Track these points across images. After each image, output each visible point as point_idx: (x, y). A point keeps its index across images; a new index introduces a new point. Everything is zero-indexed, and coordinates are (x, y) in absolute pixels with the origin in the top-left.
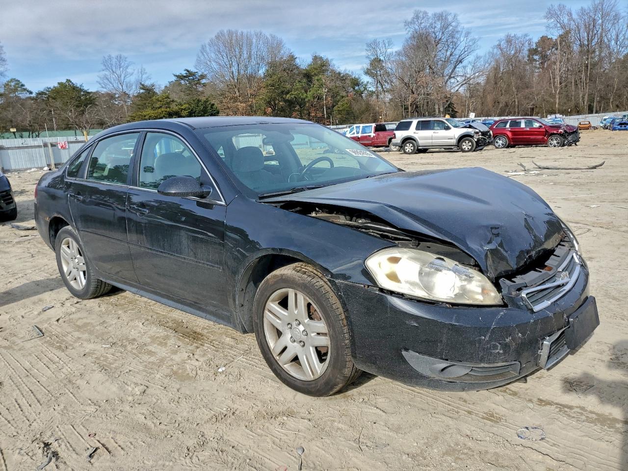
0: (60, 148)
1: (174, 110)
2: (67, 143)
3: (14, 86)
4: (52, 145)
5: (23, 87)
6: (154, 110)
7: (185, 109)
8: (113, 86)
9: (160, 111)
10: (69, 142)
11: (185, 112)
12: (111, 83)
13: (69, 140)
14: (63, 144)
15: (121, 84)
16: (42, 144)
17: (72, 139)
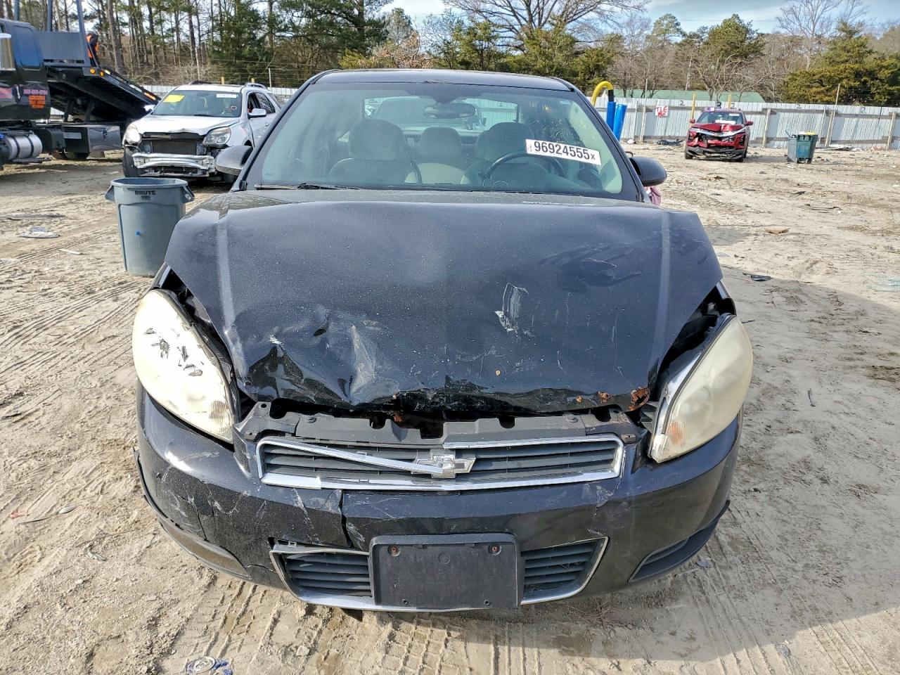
0: (657, 114)
1: (867, 67)
2: (667, 108)
3: (667, 25)
4: (648, 110)
5: (677, 27)
6: (832, 66)
7: (887, 68)
8: (800, 25)
9: (842, 67)
10: (671, 108)
11: (886, 72)
12: (798, 19)
13: (672, 105)
14: (662, 110)
15: (813, 21)
16: (635, 107)
17: (676, 103)
